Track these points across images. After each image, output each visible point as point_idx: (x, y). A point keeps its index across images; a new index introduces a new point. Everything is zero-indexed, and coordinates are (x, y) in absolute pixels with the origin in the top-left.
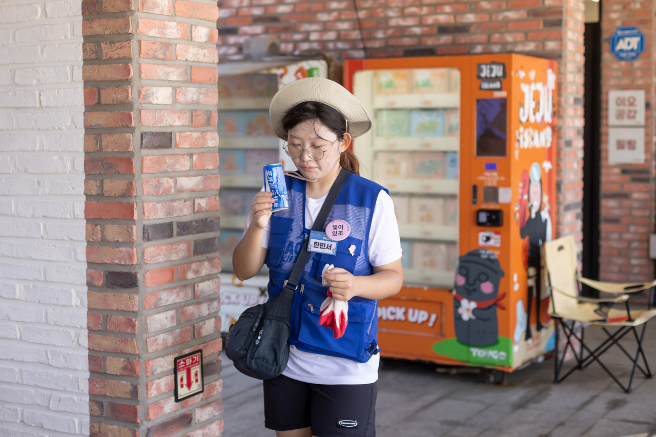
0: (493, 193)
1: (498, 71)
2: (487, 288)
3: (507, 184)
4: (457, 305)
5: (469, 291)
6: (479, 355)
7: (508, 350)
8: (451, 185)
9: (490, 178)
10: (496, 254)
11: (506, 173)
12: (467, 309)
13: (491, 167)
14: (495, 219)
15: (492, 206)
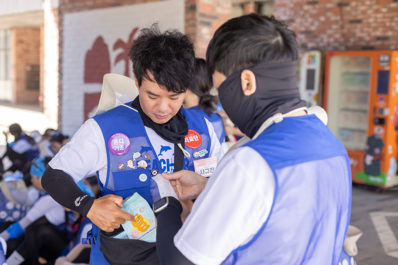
0: (382, 111)
1: (386, 58)
2: (377, 151)
3: (387, 106)
4: (365, 157)
5: (370, 152)
6: (373, 180)
7: (384, 178)
8: (367, 107)
9: (381, 104)
10: (382, 137)
11: (387, 101)
12: (369, 159)
13: (382, 99)
14: (382, 122)
15: (380, 116)
